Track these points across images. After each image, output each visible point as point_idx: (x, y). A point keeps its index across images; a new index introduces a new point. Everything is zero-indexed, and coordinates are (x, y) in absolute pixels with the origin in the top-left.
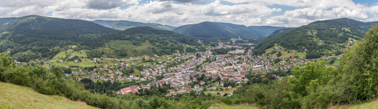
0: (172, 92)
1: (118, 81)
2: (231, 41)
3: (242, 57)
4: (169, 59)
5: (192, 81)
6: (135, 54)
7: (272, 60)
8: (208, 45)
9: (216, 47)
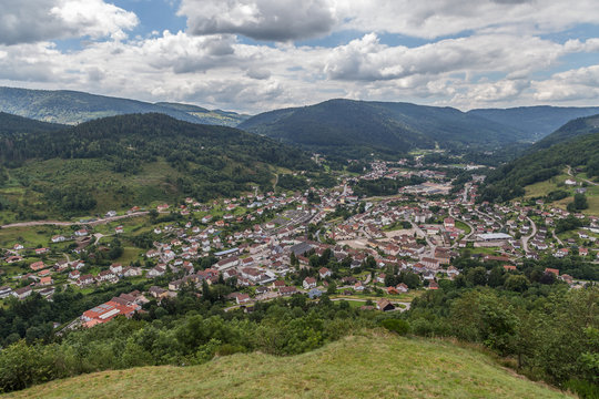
0: (241, 300)
1: (70, 289)
2: (411, 158)
3: (444, 204)
4: (229, 209)
5: (298, 268)
6: (124, 199)
7: (547, 222)
8: (341, 169)
9: (364, 173)
